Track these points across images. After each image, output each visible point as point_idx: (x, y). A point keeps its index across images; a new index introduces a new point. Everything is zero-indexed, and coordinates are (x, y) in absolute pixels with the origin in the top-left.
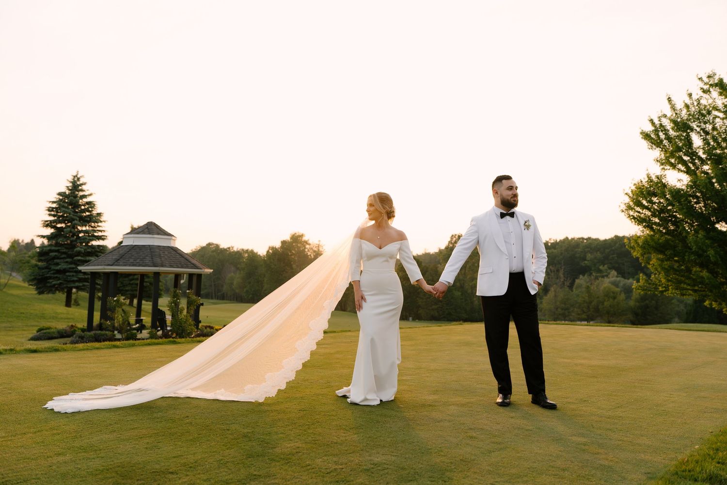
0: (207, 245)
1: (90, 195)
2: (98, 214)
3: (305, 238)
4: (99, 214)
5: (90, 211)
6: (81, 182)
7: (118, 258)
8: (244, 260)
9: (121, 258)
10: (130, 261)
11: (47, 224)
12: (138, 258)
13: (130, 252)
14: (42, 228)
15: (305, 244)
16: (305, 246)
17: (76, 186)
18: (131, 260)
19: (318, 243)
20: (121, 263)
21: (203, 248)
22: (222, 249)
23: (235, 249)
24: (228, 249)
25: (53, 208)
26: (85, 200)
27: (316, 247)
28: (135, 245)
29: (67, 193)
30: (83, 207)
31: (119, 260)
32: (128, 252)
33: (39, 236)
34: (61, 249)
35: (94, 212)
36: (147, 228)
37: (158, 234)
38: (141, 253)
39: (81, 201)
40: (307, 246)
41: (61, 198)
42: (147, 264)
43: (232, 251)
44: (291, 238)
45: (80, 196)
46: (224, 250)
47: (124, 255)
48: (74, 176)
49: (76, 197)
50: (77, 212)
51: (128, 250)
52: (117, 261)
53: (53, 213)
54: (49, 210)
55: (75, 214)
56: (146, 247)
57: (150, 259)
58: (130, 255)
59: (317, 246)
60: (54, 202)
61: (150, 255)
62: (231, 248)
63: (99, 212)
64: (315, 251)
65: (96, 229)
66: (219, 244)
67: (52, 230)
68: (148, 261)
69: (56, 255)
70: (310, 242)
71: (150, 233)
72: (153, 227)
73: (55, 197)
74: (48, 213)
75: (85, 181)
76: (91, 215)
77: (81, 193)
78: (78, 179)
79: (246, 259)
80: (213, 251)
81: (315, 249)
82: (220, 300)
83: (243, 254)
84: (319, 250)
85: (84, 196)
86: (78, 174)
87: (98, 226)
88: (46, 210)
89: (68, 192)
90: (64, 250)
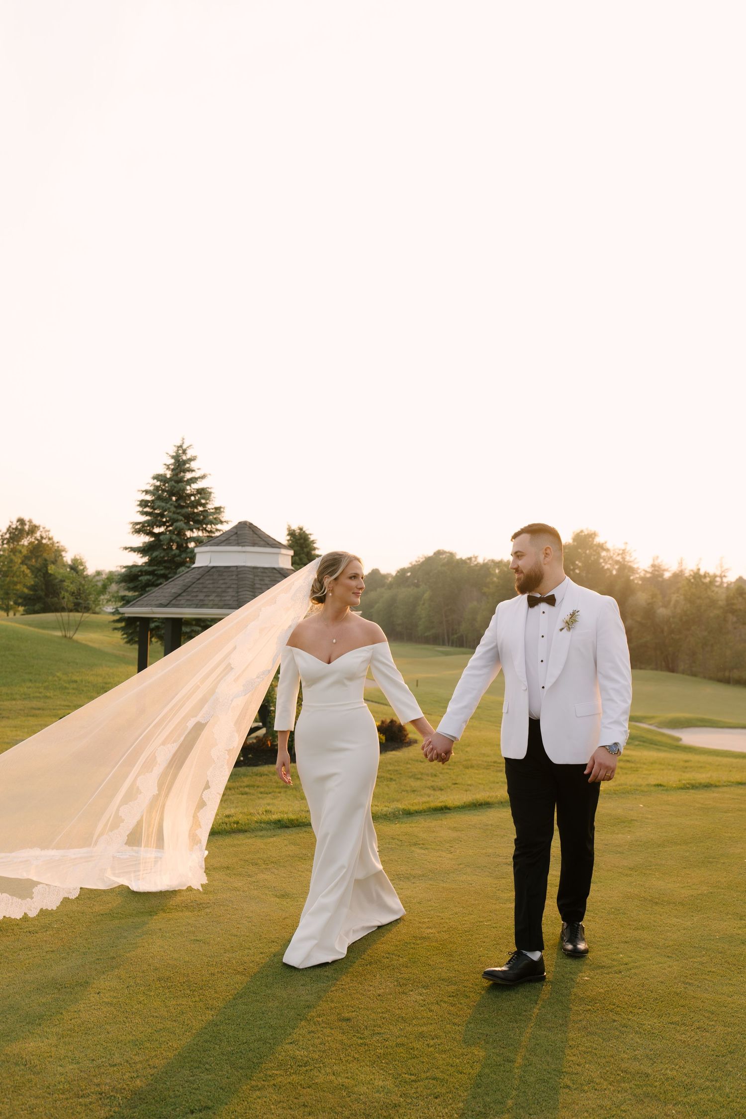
0: (435, 554)
1: (203, 477)
2: (216, 509)
3: (599, 540)
4: (218, 510)
5: (204, 505)
6: (189, 456)
7: (180, 592)
8: (495, 579)
9: (184, 591)
10: (199, 598)
11: (141, 529)
12: (214, 592)
13: (201, 581)
14: (131, 535)
15: (599, 549)
16: (599, 554)
17: (180, 465)
18: (201, 596)
19: (623, 547)
20: (182, 602)
21: (428, 560)
22: (458, 560)
23: (480, 560)
24: (468, 561)
25: (147, 501)
26: (195, 486)
27: (619, 555)
28: (213, 567)
29: (168, 476)
30: (193, 498)
31: (179, 595)
32: (199, 579)
33: (126, 548)
34: (158, 570)
35: (210, 506)
36: (236, 533)
37: (254, 544)
38: (221, 582)
39: (188, 488)
40: (604, 554)
41: (158, 483)
42: (227, 602)
43: (476, 563)
44: (574, 540)
45: (188, 480)
46: (462, 562)
47: (189, 587)
48: (178, 447)
49: (180, 481)
50: (183, 507)
51: (199, 577)
52: (175, 598)
53: (147, 509)
54: (140, 505)
55: (179, 511)
56: (231, 569)
57: (234, 594)
58: (201, 586)
59: (621, 552)
60: (147, 492)
61: (235, 586)
62: (473, 559)
63: (217, 505)
64: (617, 562)
65: (213, 535)
66: (454, 552)
67: (147, 539)
68: (228, 598)
69: (149, 580)
70: (609, 546)
71: (238, 544)
72: (247, 531)
73: (149, 483)
74: (140, 509)
75: (194, 454)
76: (204, 511)
77: (188, 476)
78: (184, 452)
79: (498, 578)
80: (443, 565)
81: (619, 558)
82: (456, 646)
83: (491, 570)
84: (623, 558)
85: (194, 480)
86: (183, 443)
87: (217, 530)
88: (138, 505)
89: (169, 474)
90: (162, 572)
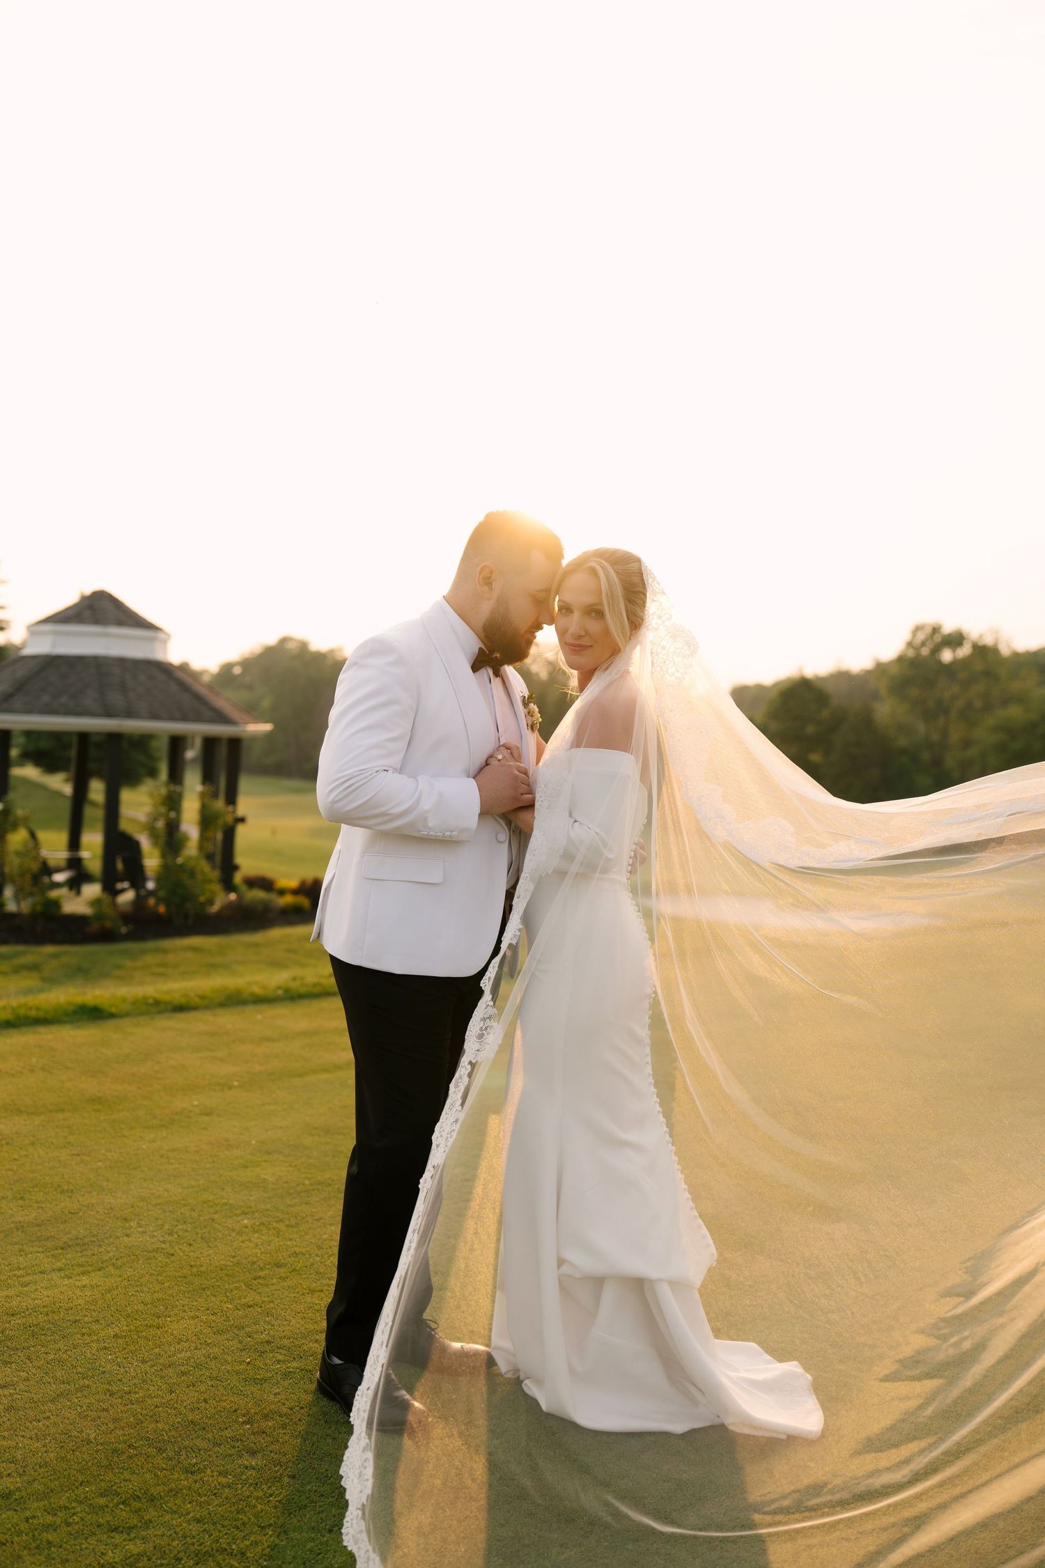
7: (11, 691)
9: (20, 688)
10: (42, 700)
12: (64, 692)
13: (44, 675)
18: (46, 698)
20: (17, 706)
22: (312, 652)
28: (60, 656)
31: (11, 695)
32: (37, 673)
36: (94, 606)
37: (120, 623)
38: (73, 678)
42: (87, 709)
47: (25, 683)
51: (37, 669)
52: (6, 699)
56: (87, 660)
57: (96, 696)
58: (42, 683)
61: (96, 684)
68: (89, 701)
71: (97, 622)
72: (107, 604)
